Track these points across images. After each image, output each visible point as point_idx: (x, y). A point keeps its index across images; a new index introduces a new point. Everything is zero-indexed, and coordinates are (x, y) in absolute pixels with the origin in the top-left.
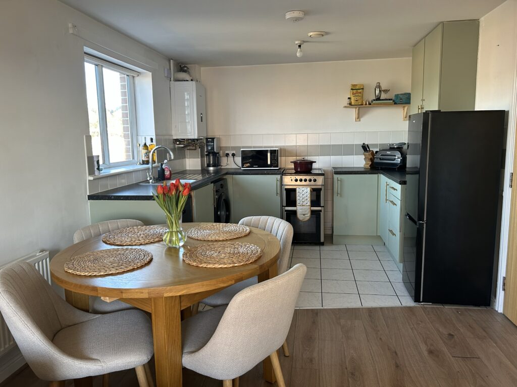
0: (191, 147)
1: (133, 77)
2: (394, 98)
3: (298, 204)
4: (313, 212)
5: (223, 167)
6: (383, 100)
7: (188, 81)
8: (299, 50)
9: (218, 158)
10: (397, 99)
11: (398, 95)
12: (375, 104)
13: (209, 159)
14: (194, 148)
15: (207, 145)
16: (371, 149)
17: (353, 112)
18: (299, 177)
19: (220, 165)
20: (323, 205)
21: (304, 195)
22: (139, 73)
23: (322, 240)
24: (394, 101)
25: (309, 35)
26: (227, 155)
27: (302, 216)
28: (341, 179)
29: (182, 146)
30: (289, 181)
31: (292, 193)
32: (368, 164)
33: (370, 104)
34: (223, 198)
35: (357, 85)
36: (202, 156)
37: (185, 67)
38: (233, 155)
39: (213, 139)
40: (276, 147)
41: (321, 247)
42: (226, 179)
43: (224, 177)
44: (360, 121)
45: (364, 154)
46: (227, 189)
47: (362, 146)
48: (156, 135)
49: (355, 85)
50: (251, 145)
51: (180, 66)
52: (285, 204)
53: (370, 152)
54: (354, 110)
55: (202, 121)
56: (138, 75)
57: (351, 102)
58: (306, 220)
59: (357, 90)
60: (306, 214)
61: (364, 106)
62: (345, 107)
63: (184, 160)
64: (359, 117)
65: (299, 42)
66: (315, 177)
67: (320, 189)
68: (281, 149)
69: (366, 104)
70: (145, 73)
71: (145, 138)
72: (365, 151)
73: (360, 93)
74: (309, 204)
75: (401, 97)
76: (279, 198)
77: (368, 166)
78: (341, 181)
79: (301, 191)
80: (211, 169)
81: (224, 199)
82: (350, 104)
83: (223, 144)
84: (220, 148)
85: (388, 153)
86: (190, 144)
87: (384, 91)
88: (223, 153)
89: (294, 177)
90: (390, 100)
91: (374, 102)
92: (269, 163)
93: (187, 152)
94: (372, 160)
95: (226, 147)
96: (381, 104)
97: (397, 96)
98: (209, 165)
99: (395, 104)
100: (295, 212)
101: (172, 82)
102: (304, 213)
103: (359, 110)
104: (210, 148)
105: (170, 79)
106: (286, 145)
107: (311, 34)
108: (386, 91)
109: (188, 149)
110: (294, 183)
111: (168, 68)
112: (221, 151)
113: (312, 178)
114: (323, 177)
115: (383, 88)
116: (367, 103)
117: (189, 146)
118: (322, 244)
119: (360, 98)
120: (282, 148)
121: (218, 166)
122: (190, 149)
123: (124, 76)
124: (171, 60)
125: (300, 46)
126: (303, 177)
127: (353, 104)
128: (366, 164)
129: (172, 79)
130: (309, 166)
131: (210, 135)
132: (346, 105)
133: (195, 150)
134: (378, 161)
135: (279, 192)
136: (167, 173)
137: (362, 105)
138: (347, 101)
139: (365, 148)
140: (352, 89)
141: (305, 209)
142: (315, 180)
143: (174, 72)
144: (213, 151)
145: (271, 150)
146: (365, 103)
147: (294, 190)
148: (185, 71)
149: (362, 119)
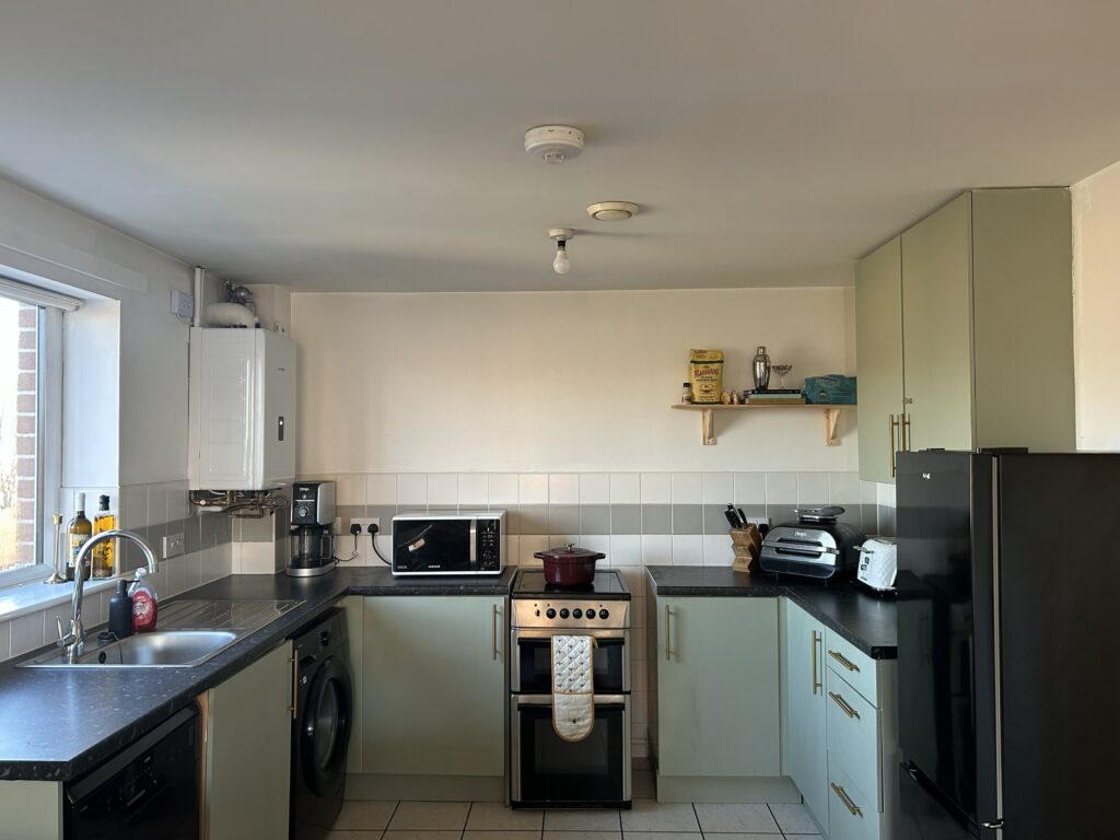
0: (247, 511)
1: (63, 312)
2: (803, 387)
3: (555, 687)
4: (600, 711)
5: (341, 564)
6: (775, 392)
7: (245, 327)
8: (559, 253)
9: (326, 540)
10: (812, 390)
11: (814, 379)
12: (754, 402)
13: (301, 542)
14: (257, 512)
15: (296, 504)
16: (749, 521)
17: (698, 421)
18: (557, 605)
19: (333, 559)
20: (628, 689)
21: (572, 658)
22: (80, 303)
23: (627, 794)
24: (804, 395)
25: (591, 213)
26: (356, 529)
27: (569, 724)
28: (677, 609)
29: (219, 509)
30: (530, 615)
31: (538, 652)
32: (744, 561)
33: (742, 402)
34: (330, 675)
35: (705, 352)
36: (280, 535)
37: (241, 289)
38: (373, 530)
39: (313, 487)
40: (494, 509)
41: (625, 815)
42: (342, 610)
43: (339, 605)
44: (715, 443)
45: (731, 534)
46: (345, 644)
47: (728, 514)
48: (123, 486)
49: (701, 351)
50: (423, 502)
51: (229, 287)
52: (516, 686)
53: (749, 530)
54: (699, 414)
55: (281, 438)
56: (77, 308)
57: (693, 395)
58: (578, 737)
59: (706, 363)
60: (579, 719)
61: (726, 406)
62: (678, 407)
63: (226, 545)
64: (712, 435)
65: (561, 232)
66: (606, 605)
67: (618, 642)
68: (507, 515)
69: (732, 402)
70: (99, 300)
71: (84, 496)
72: (733, 525)
73: (716, 372)
74: (589, 686)
75: (823, 385)
76: (500, 666)
77: (744, 568)
78: (676, 615)
79: (565, 648)
80: (305, 572)
81: (331, 679)
82: (690, 400)
83: (347, 498)
84: (336, 510)
85: (798, 534)
86: (243, 503)
87: (778, 368)
88: (343, 524)
89: (541, 604)
90: (794, 392)
91: (753, 396)
92: (473, 557)
93: (237, 524)
94: (755, 551)
95: (354, 507)
96: (771, 402)
97: (811, 382)
98: (298, 564)
99: (809, 402)
100: (547, 712)
101: (197, 330)
102: (573, 714)
103: (712, 415)
104: (302, 513)
105: (192, 320)
106: (522, 502)
107: (598, 207)
108: (782, 369)
109: (239, 516)
110: (544, 621)
111: (187, 290)
112: (339, 519)
113: (595, 605)
114: (627, 603)
115: (774, 362)
116: (735, 400)
117: (243, 506)
118: (627, 806)
119: (714, 384)
120: (510, 510)
121: (325, 563)
122: (245, 516)
123: (32, 308)
124: (198, 270)
125: (562, 244)
126: (572, 605)
127: (697, 400)
128: (738, 561)
129: (197, 321)
130: (588, 567)
131: (309, 474)
132: (679, 402)
133: (260, 517)
134: (771, 556)
135: (500, 647)
136: (143, 610)
137: (721, 403)
138: (684, 392)
139: (734, 517)
140: (692, 362)
141: (576, 704)
142: (605, 614)
143: (206, 303)
144: (311, 522)
145: (478, 521)
146: (728, 399)
147: (545, 644)
148: (242, 302)
149: (719, 439)
